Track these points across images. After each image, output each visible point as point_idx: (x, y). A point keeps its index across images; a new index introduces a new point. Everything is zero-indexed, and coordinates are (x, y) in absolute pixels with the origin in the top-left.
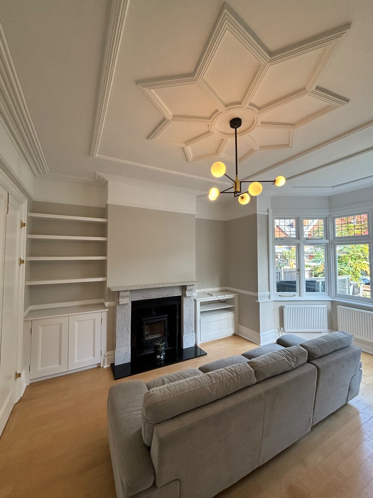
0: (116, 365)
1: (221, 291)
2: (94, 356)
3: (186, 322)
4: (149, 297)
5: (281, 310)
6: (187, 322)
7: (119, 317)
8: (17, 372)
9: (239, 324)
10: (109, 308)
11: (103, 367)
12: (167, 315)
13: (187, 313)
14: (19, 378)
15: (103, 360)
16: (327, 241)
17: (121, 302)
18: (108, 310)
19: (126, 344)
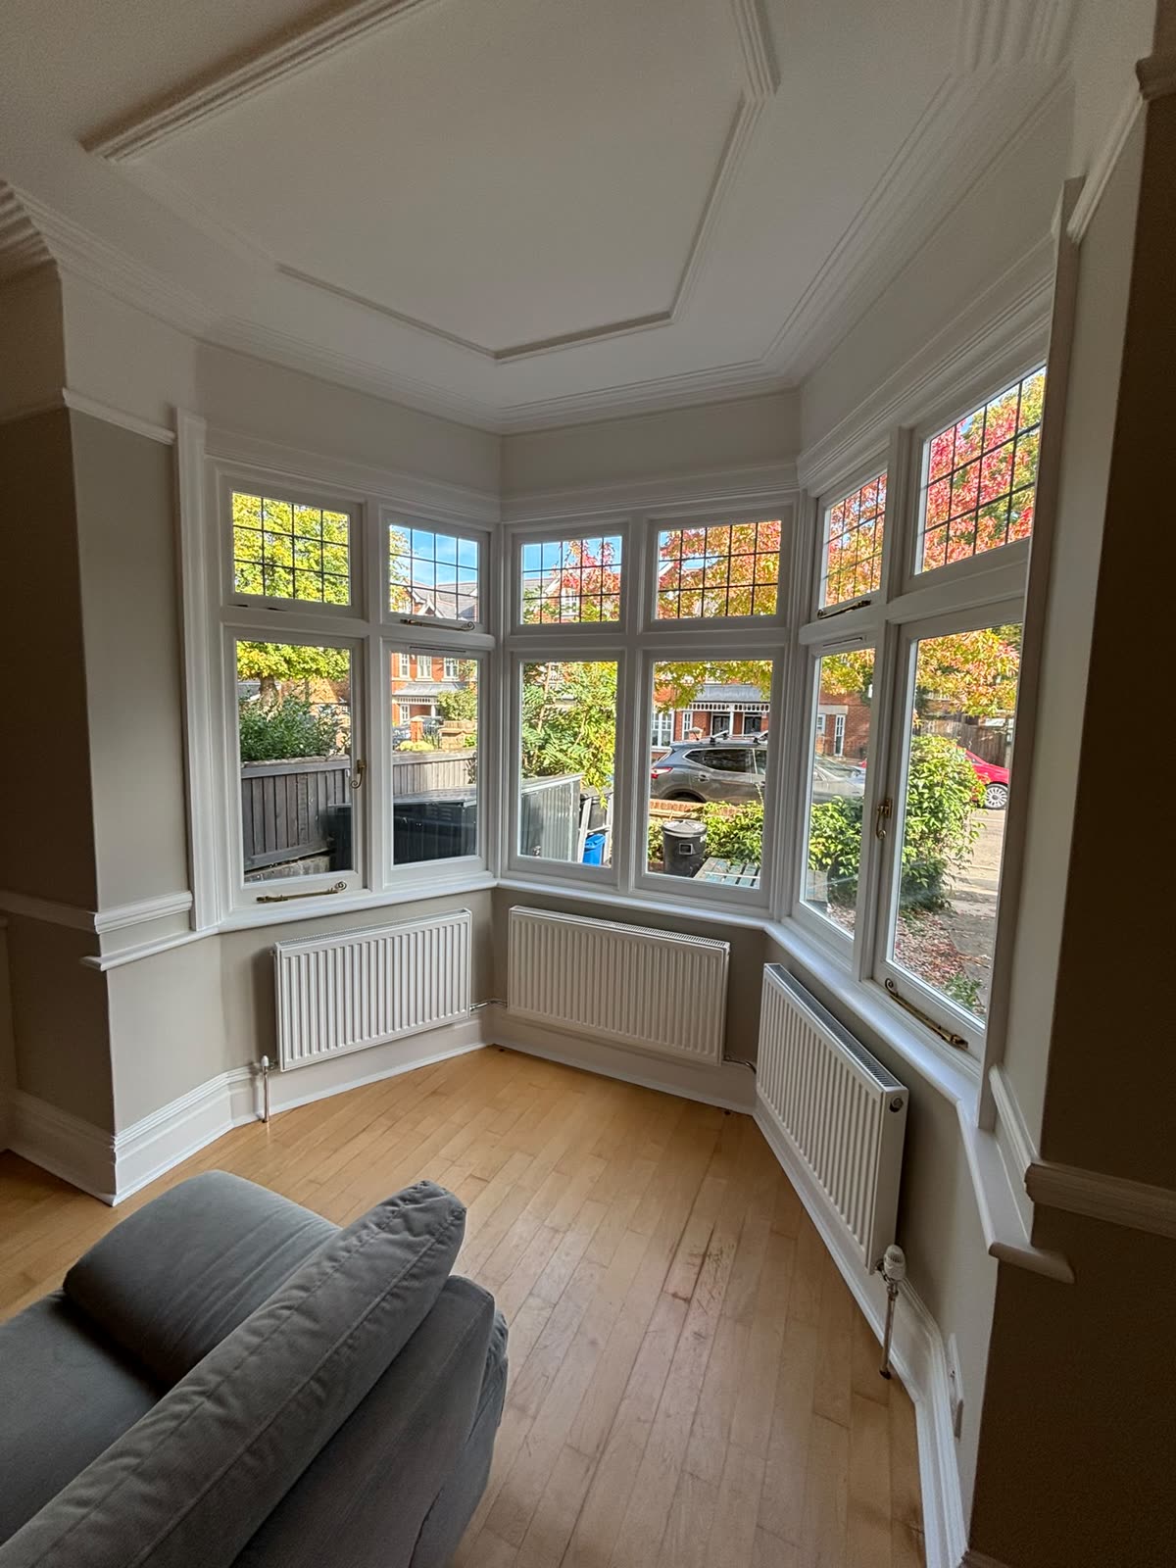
5: (263, 974)
16: (487, 640)
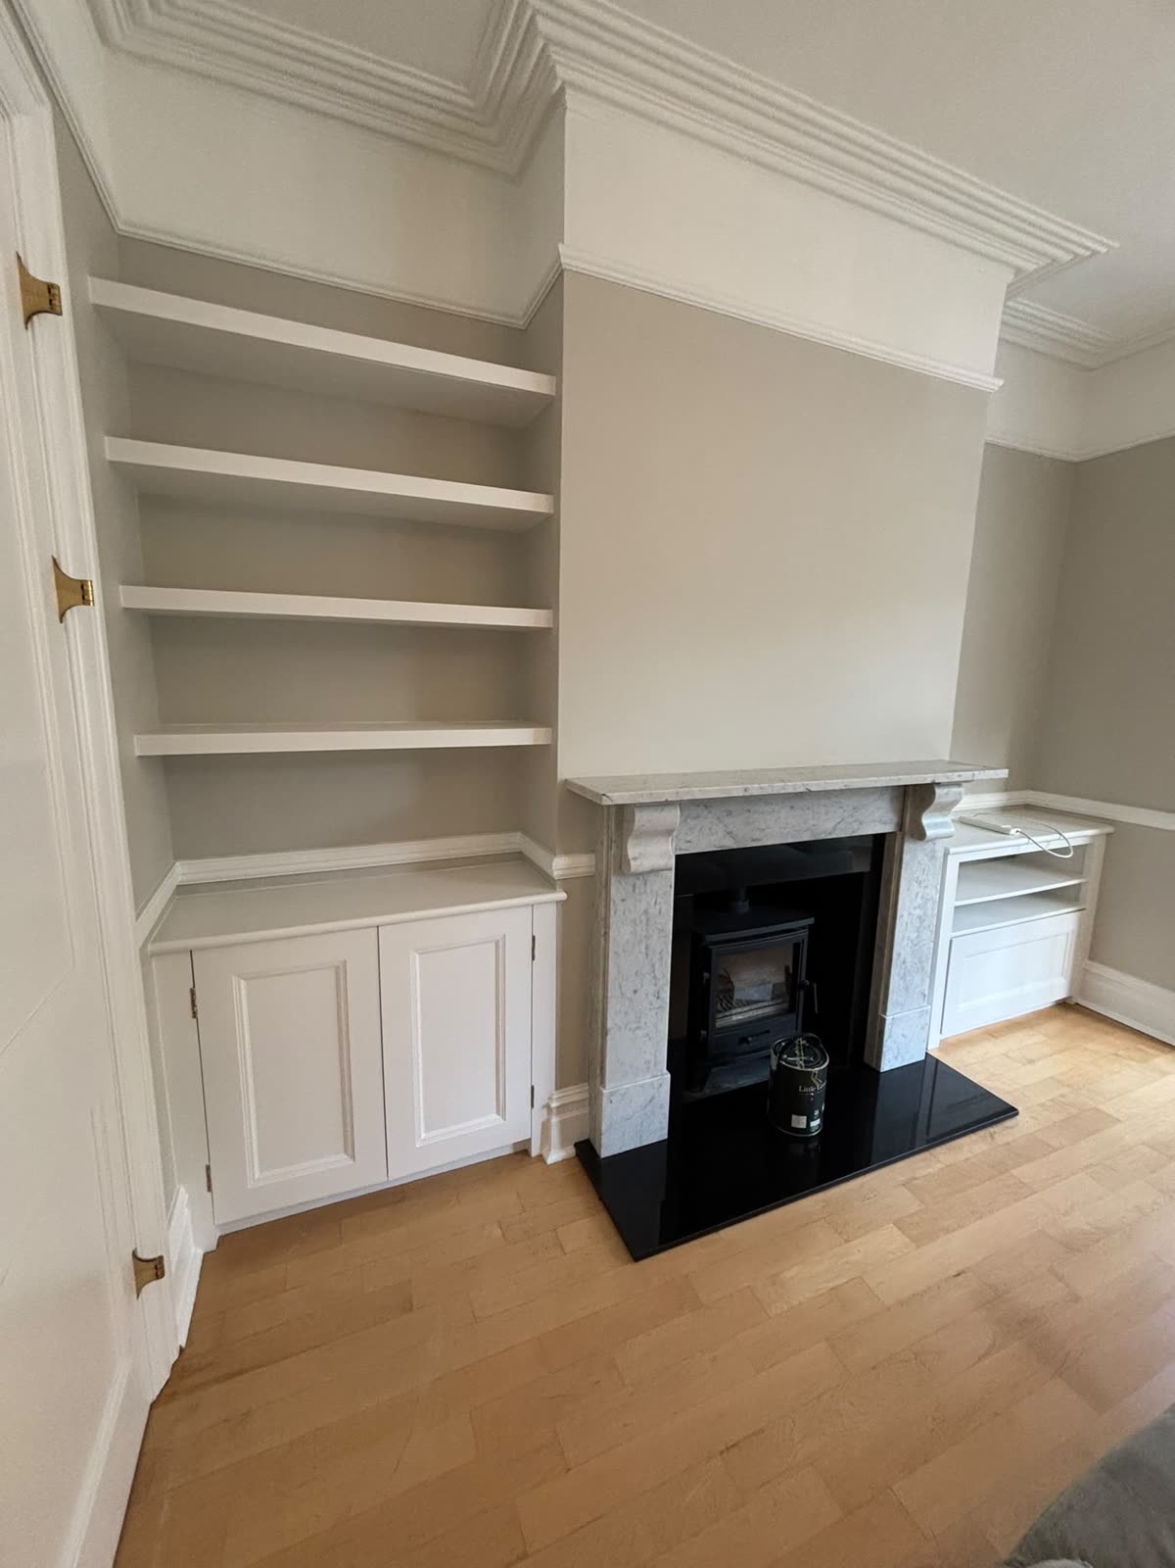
0: (605, 1153)
1: (1006, 809)
2: (501, 1109)
3: (901, 959)
4: (757, 835)
6: (909, 960)
7: (620, 933)
8: (140, 1255)
9: (1091, 958)
10: (567, 883)
11: (541, 1158)
12: (811, 921)
13: (910, 914)
14: (154, 1282)
15: (540, 1127)
17: (635, 859)
18: (562, 896)
19: (648, 1062)
